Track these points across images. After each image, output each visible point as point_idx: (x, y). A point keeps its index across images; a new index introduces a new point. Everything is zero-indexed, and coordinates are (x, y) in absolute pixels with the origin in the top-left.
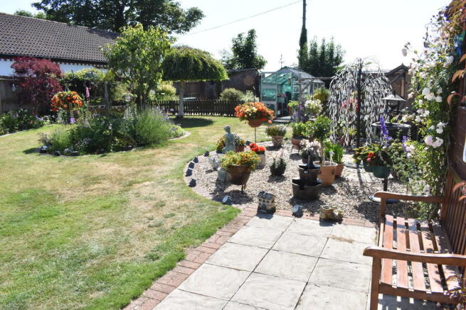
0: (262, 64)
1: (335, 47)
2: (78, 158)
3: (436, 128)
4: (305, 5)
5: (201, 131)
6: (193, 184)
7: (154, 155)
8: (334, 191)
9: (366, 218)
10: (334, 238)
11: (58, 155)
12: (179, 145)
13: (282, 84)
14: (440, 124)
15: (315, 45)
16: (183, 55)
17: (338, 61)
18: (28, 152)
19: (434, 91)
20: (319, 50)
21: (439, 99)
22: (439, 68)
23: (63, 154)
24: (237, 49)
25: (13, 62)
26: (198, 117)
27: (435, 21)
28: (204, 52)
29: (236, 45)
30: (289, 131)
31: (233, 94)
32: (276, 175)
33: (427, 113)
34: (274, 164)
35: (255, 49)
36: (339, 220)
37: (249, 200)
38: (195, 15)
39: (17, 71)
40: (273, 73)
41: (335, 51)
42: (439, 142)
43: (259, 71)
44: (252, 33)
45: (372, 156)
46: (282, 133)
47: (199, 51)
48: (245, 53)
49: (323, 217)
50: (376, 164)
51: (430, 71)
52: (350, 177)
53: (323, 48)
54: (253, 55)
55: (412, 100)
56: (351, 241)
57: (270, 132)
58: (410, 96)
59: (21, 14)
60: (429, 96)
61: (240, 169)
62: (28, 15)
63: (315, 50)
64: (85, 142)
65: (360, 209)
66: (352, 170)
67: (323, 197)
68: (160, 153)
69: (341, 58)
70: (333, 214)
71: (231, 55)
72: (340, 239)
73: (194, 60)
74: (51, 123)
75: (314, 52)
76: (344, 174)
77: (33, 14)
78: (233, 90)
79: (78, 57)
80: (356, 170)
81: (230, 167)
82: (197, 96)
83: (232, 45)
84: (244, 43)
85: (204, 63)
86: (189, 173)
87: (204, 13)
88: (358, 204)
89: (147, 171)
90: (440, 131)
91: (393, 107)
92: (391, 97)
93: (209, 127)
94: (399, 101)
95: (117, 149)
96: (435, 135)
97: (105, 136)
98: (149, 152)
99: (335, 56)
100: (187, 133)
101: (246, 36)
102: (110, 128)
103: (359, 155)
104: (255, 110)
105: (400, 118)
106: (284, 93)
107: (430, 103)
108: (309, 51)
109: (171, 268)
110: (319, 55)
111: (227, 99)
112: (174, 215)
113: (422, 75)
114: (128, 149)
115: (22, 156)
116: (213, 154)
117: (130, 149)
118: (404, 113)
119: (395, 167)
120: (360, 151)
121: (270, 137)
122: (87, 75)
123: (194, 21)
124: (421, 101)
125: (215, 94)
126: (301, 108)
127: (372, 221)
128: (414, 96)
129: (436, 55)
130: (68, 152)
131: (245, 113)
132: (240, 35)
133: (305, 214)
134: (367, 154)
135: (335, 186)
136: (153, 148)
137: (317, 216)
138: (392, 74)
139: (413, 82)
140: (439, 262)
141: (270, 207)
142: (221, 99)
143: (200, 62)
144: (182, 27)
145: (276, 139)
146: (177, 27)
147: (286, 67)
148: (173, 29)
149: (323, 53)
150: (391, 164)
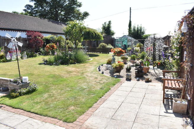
0: (113, 34)
1: (142, 28)
2: (59, 66)
3: (177, 53)
4: (130, 12)
5: (96, 58)
6: (103, 73)
7: (84, 65)
8: (148, 75)
9: (159, 81)
10: (150, 85)
11: (52, 65)
12: (91, 63)
13: (123, 42)
14: (179, 52)
15: (135, 27)
16: (88, 30)
17: (143, 33)
18: (40, 64)
19: (177, 44)
20: (136, 29)
21: (178, 46)
22: (178, 38)
23: (53, 65)
24: (104, 28)
25: (26, 33)
26: (92, 54)
27: (177, 25)
28: (95, 30)
29: (104, 27)
30: (129, 58)
31: (104, 45)
32: (128, 71)
33: (175, 50)
34: (127, 68)
35: (111, 28)
36: (151, 81)
37: (122, 77)
38: (86, 14)
39: (28, 36)
40: (120, 38)
41: (142, 29)
42: (178, 57)
43: (112, 36)
44: (110, 22)
45: (159, 63)
46: (127, 59)
47: (93, 29)
48: (107, 30)
49: (146, 80)
50: (161, 66)
51: (176, 39)
52: (152, 72)
53: (138, 28)
54: (110, 31)
55: (171, 47)
56: (155, 86)
57: (122, 58)
58: (171, 45)
59: (14, 13)
60: (176, 46)
61: (118, 68)
62: (17, 13)
63: (135, 29)
64: (60, 61)
65: (156, 79)
66: (152, 70)
67: (145, 76)
68: (86, 65)
69: (144, 32)
70: (149, 80)
71: (101, 30)
72: (152, 85)
73: (92, 33)
74: (39, 55)
75: (134, 30)
76: (150, 71)
77: (19, 13)
78: (104, 44)
79: (46, 31)
80: (153, 70)
81: (116, 67)
82: (89, 46)
83: (102, 26)
84: (107, 26)
85: (95, 34)
86: (100, 70)
87: (89, 14)
88: (156, 78)
89: (85, 70)
90: (178, 54)
91: (166, 49)
92: (165, 46)
93: (98, 57)
94: (167, 47)
95: (71, 63)
96: (177, 55)
97: (67, 59)
98: (82, 64)
99: (142, 31)
100: (92, 59)
101: (107, 23)
102: (69, 56)
103: (155, 63)
104: (119, 50)
105: (168, 51)
106: (123, 45)
107: (176, 47)
108: (132, 29)
109: (108, 91)
110: (136, 31)
111: (101, 47)
112: (102, 80)
113: (174, 40)
114: (74, 63)
115: (39, 66)
116: (105, 65)
117: (75, 63)
118: (169, 50)
119: (167, 66)
120: (156, 62)
121: (122, 60)
122: (51, 38)
123: (85, 17)
124: (174, 47)
125: (96, 45)
126: (132, 50)
127: (160, 82)
128: (172, 45)
129: (178, 35)
130: (55, 64)
131: (115, 52)
132: (105, 23)
133: (140, 80)
134: (158, 63)
135: (147, 74)
136: (83, 63)
137: (144, 81)
138: (164, 38)
139: (171, 42)
140: (178, 80)
141: (130, 78)
142: (99, 47)
143: (94, 34)
144: (81, 19)
145: (125, 61)
146: (79, 19)
147: (125, 36)
148: (77, 20)
149: (138, 30)
150: (165, 65)
